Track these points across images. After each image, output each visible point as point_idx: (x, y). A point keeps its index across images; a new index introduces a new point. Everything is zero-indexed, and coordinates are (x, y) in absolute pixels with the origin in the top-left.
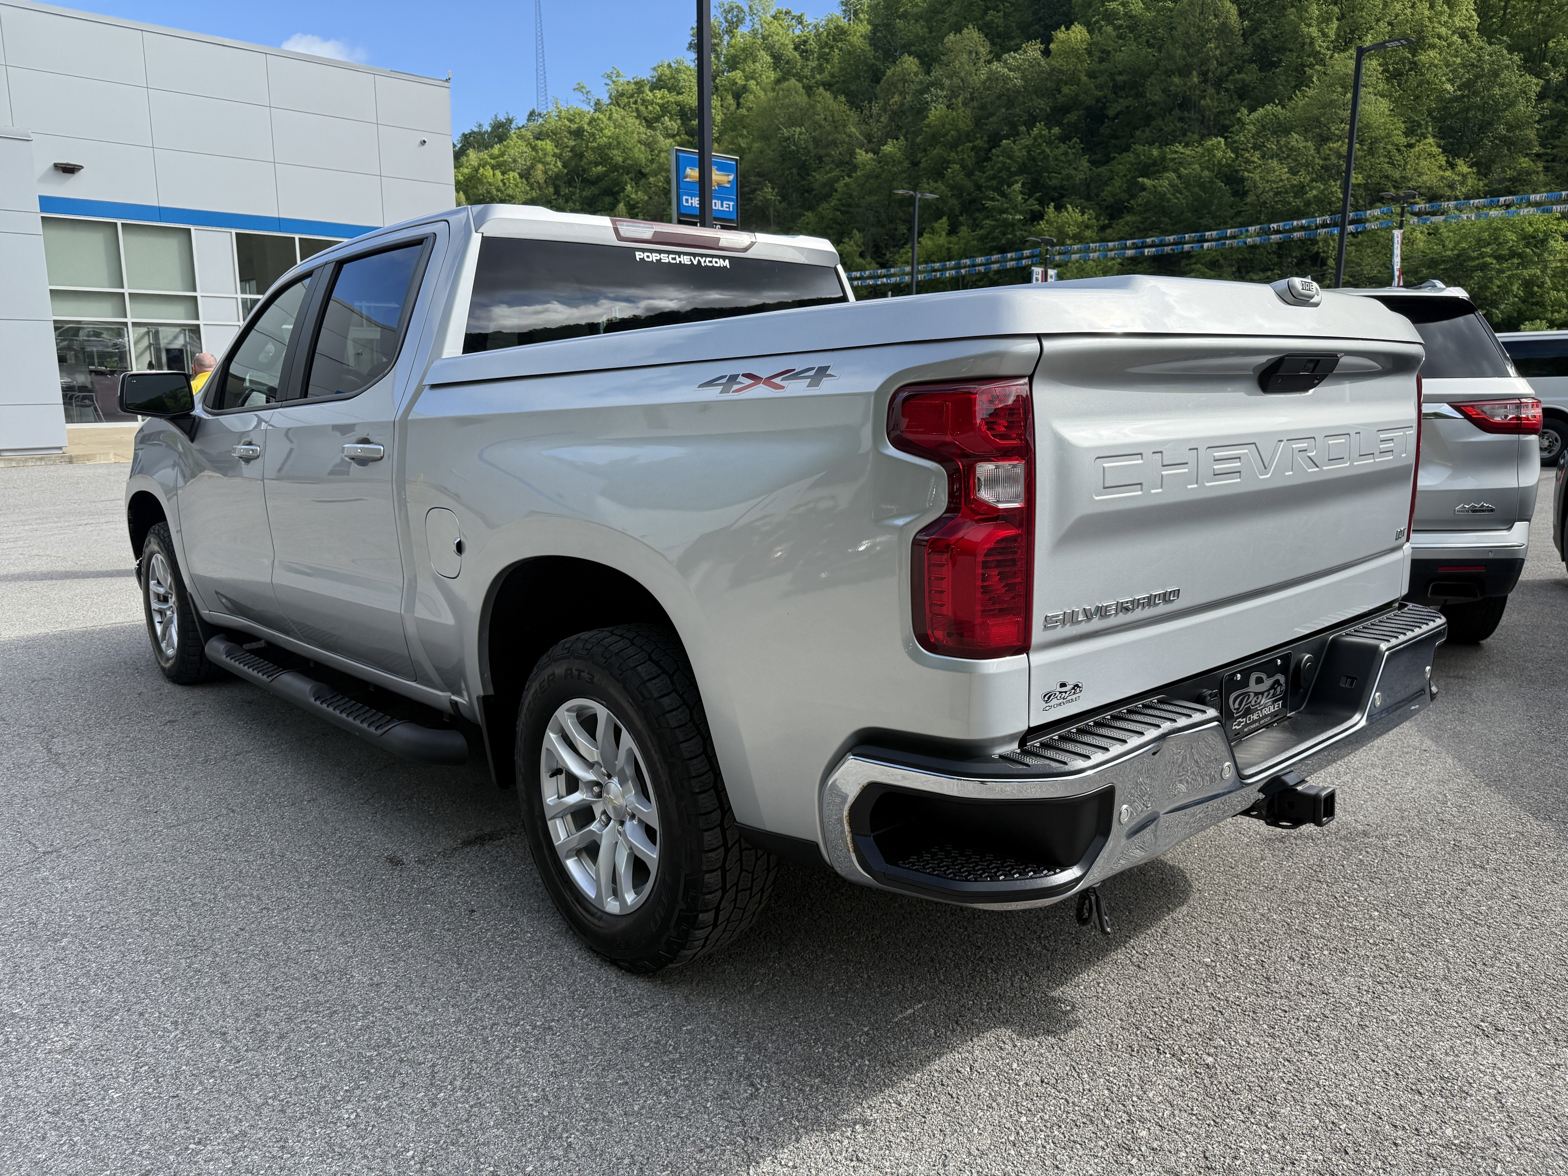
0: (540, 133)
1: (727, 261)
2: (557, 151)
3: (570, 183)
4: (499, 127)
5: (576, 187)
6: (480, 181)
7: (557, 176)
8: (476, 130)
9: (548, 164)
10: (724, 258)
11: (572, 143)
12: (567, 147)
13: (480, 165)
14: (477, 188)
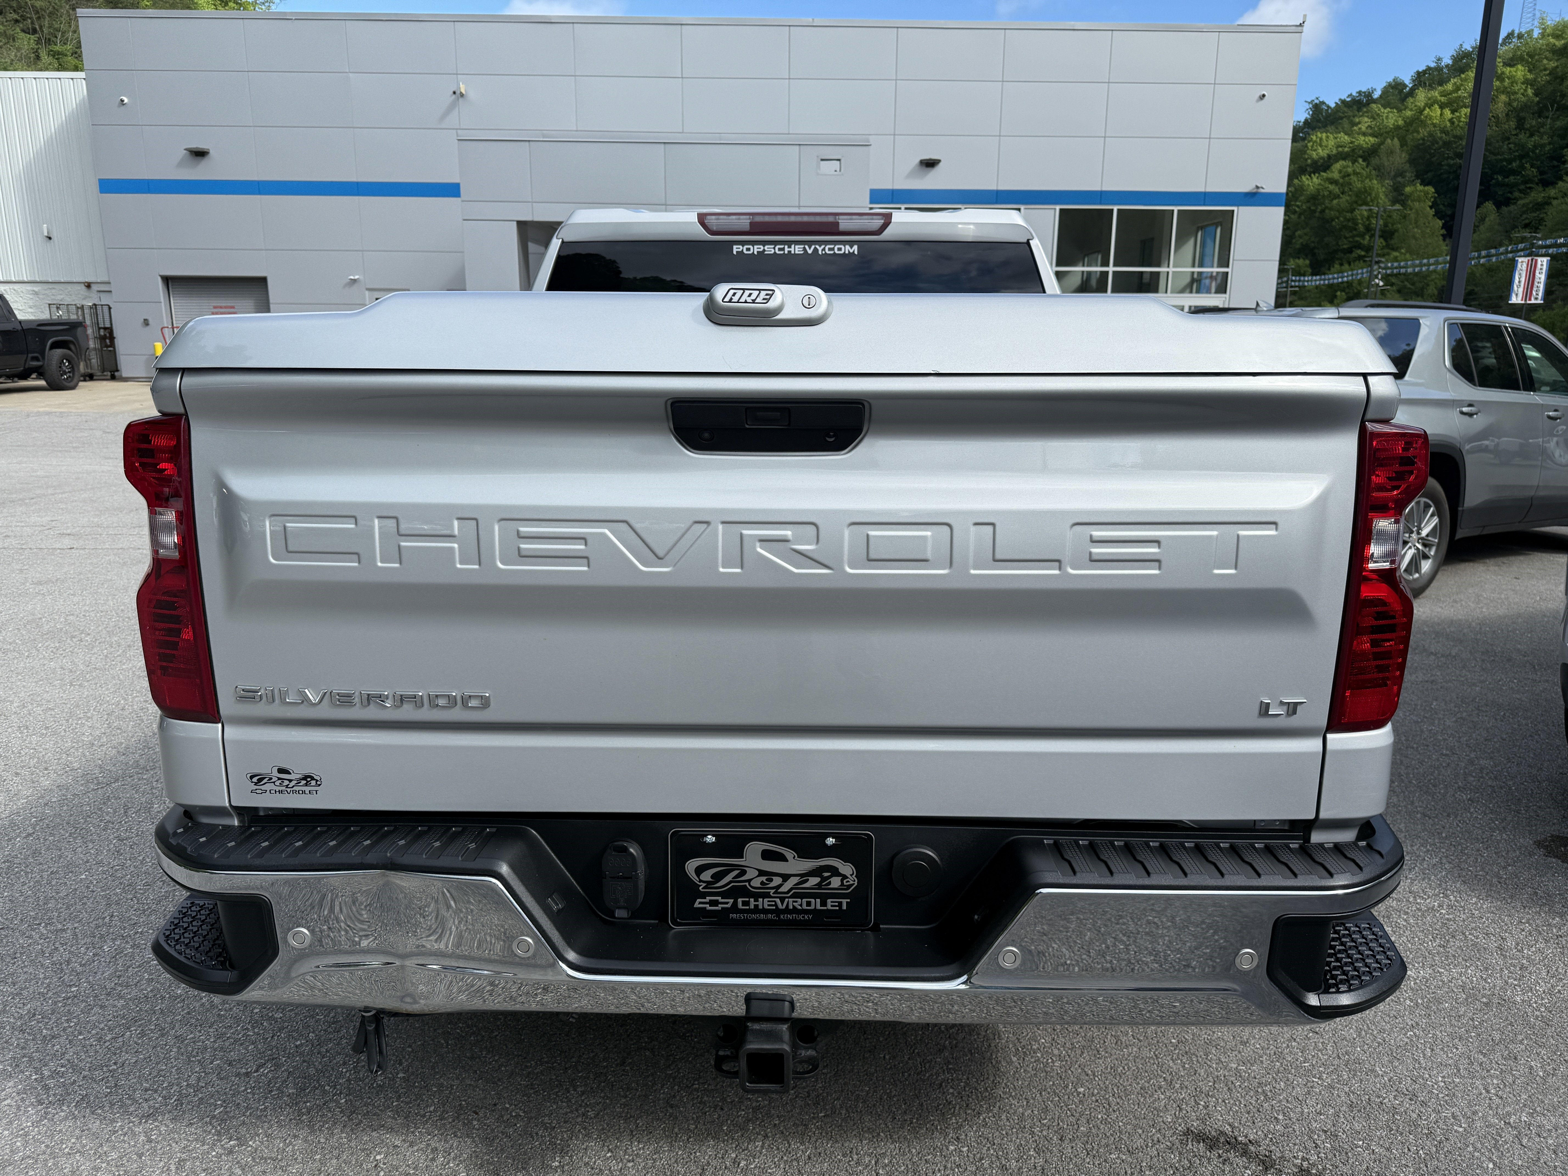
0: (1512, 59)
1: (855, 247)
2: (1530, 76)
3: (1540, 113)
4: (1463, 58)
5: (1547, 117)
6: (1423, 124)
7: (1525, 107)
8: (1433, 65)
9: (1515, 93)
10: (851, 243)
11: (1553, 64)
12: (1545, 69)
13: (1426, 105)
14: (1418, 132)
